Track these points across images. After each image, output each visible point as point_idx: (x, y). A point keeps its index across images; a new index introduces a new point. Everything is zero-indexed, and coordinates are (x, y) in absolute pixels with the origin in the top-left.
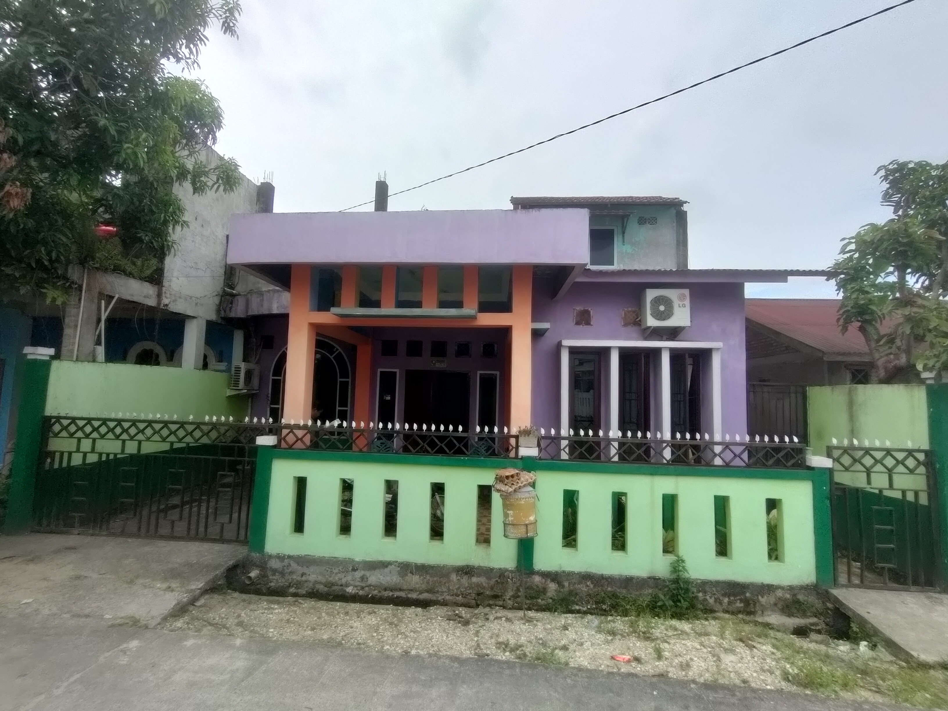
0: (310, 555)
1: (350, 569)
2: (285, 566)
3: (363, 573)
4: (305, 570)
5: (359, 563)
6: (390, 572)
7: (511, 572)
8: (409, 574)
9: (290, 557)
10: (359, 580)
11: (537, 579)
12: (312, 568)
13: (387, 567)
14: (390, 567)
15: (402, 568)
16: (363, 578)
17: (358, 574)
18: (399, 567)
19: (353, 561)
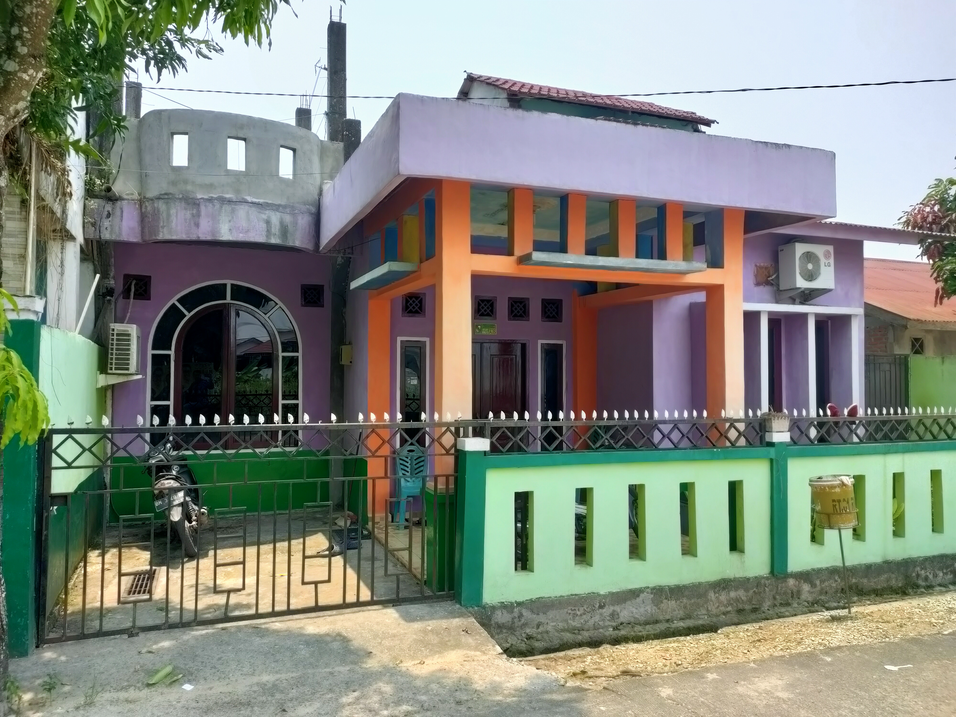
0: (544, 597)
1: (597, 606)
2: (515, 617)
3: (612, 608)
4: (542, 618)
5: (605, 596)
6: (644, 602)
7: (767, 578)
8: (665, 601)
9: (519, 604)
10: (608, 618)
11: (791, 582)
12: (551, 614)
13: (638, 596)
14: (642, 595)
15: (655, 594)
16: (613, 615)
17: (607, 611)
18: (652, 593)
19: (599, 595)
